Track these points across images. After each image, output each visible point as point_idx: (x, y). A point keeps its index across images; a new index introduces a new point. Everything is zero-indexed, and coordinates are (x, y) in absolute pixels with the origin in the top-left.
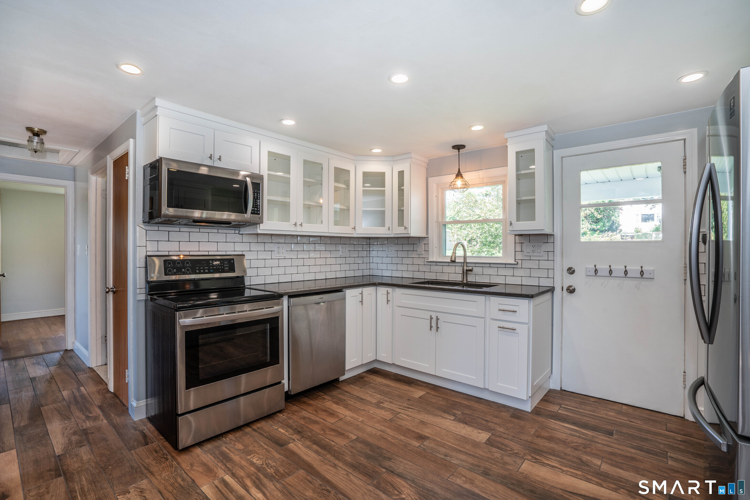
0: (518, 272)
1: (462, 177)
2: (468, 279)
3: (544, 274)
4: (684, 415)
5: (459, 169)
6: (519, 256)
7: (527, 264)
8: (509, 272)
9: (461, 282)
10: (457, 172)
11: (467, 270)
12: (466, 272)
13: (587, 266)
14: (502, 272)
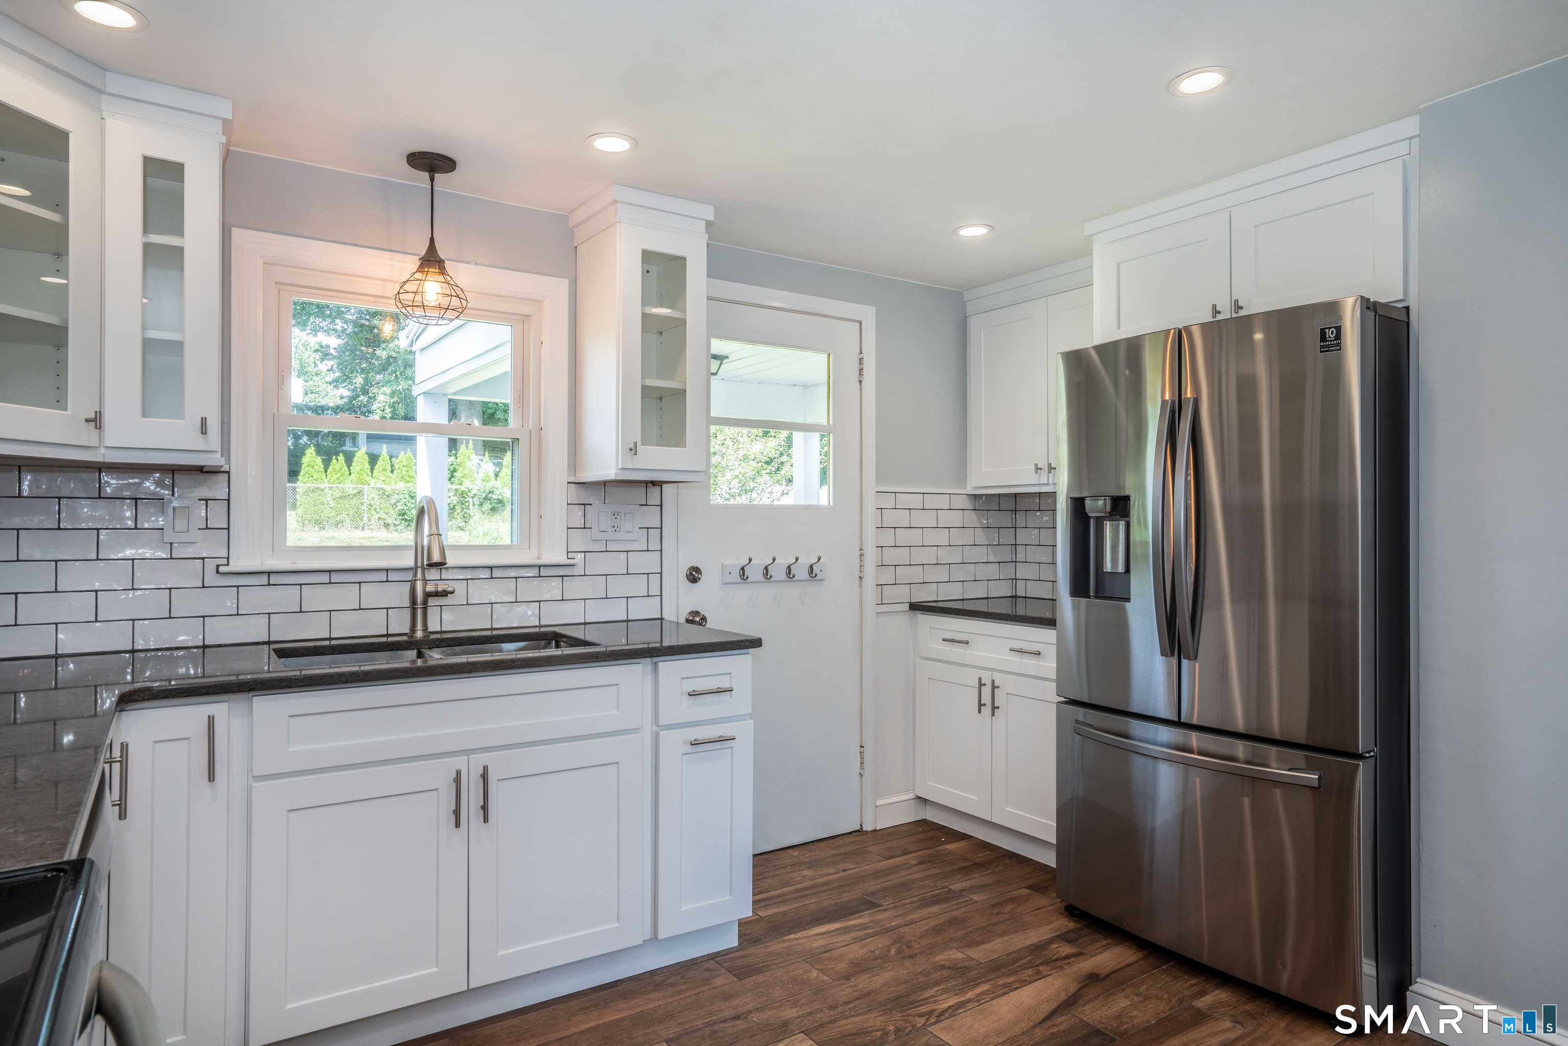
0: (575, 588)
1: (442, 271)
2: (429, 626)
3: (637, 586)
4: (861, 825)
5: (432, 240)
6: (580, 541)
7: (599, 564)
8: (551, 589)
9: (405, 638)
10: (423, 252)
11: (428, 595)
12: (425, 602)
13: (726, 562)
14: (531, 589)
